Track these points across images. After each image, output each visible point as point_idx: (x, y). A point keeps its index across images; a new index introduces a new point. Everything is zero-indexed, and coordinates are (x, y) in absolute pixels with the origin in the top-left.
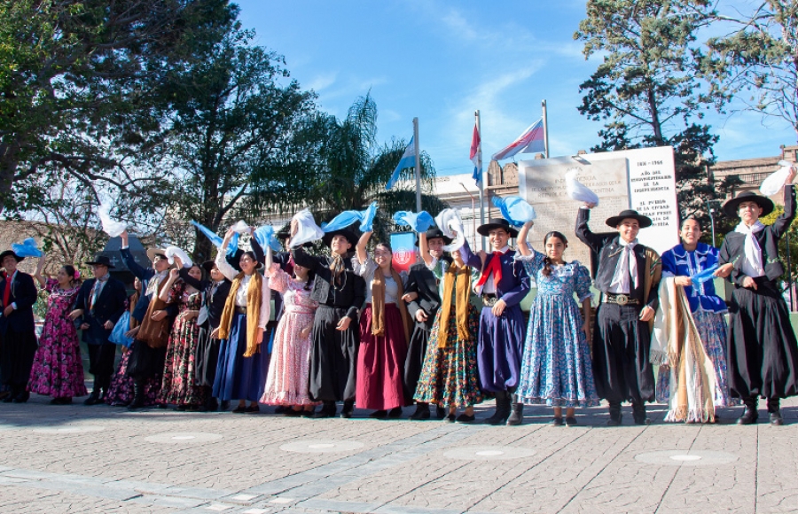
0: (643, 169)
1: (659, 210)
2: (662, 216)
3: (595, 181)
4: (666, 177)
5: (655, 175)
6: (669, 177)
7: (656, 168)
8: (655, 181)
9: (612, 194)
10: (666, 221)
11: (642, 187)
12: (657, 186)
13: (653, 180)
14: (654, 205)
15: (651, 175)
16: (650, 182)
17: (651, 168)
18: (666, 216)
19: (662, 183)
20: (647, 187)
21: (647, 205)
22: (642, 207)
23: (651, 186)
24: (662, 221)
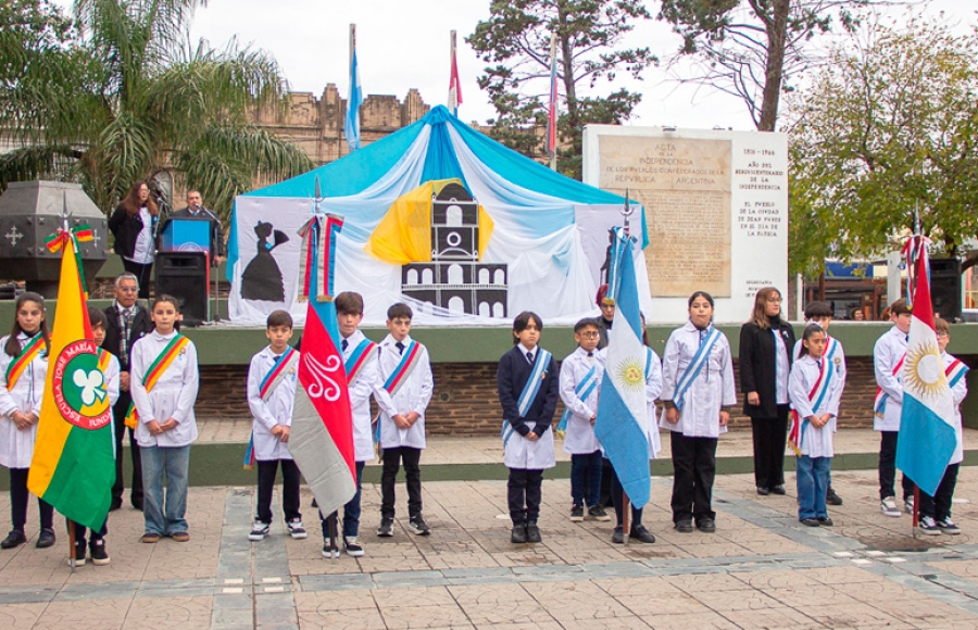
0: (750, 158)
1: (766, 215)
2: (769, 224)
3: (690, 167)
4: (777, 173)
5: (765, 169)
6: (781, 174)
7: (767, 159)
8: (765, 177)
9: (711, 187)
10: (774, 231)
11: (748, 182)
12: (765, 183)
13: (762, 175)
14: (761, 208)
15: (760, 168)
16: (759, 177)
17: (760, 159)
18: (774, 223)
19: (773, 180)
20: (753, 183)
21: (753, 207)
22: (747, 209)
23: (759, 182)
24: (769, 230)
